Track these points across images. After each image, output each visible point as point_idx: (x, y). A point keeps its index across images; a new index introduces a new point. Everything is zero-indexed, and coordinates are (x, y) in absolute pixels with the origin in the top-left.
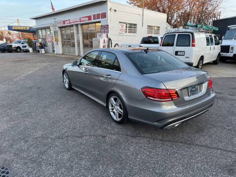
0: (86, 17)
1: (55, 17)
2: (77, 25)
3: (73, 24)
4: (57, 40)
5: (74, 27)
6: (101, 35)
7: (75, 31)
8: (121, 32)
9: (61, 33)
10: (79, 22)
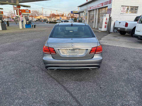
0: (101, 4)
1: (87, 5)
2: (96, 9)
3: (94, 8)
4: (86, 19)
5: (95, 11)
6: (105, 15)
7: (95, 13)
8: (122, 13)
9: (89, 14)
10: (97, 8)
